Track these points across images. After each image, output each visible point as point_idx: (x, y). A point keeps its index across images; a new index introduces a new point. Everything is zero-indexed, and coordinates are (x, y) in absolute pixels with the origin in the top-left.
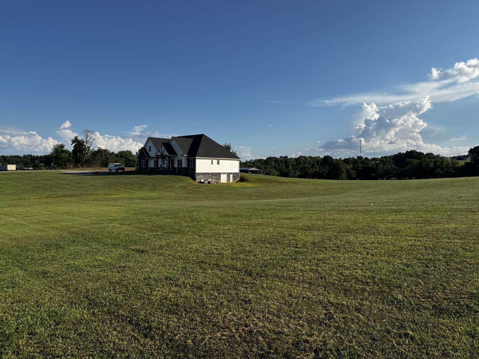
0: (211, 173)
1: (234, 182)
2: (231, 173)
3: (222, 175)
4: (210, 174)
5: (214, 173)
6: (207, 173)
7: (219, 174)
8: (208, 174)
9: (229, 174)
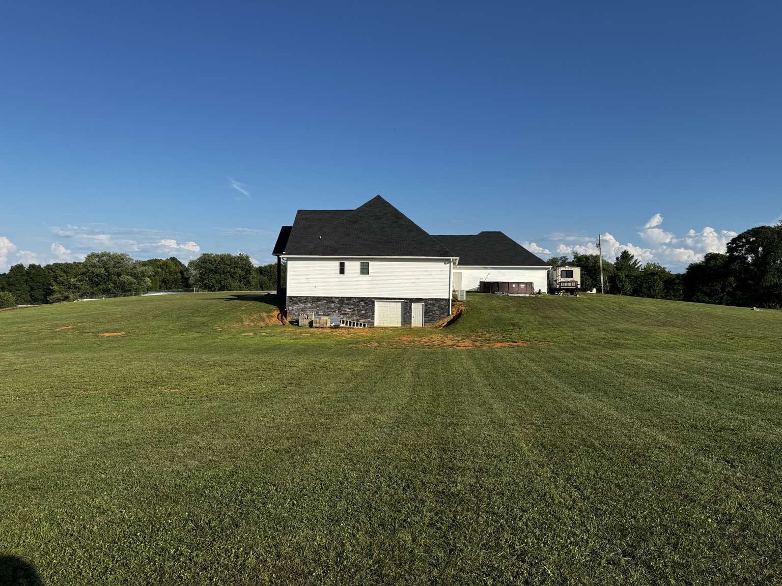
0: (336, 298)
1: (429, 326)
2: (418, 300)
3: (377, 305)
4: (333, 302)
5: (349, 299)
6: (325, 298)
7: (369, 302)
8: (329, 300)
9: (407, 304)
